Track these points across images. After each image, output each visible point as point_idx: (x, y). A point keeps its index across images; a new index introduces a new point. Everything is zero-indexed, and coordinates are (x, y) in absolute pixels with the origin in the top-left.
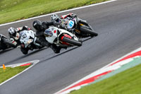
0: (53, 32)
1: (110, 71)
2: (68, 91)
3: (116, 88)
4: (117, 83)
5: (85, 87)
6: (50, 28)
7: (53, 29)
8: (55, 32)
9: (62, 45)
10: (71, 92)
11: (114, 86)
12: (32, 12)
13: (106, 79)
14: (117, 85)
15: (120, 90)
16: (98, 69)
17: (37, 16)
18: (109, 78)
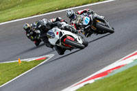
0: (55, 33)
1: (123, 66)
2: (82, 85)
3: (128, 81)
4: (130, 77)
5: (98, 80)
6: (53, 29)
7: (55, 30)
8: (57, 33)
9: (64, 47)
10: (85, 85)
11: (126, 80)
12: (48, 8)
13: (119, 73)
14: (130, 79)
15: (132, 83)
16: (111, 63)
17: (52, 11)
18: (122, 72)
